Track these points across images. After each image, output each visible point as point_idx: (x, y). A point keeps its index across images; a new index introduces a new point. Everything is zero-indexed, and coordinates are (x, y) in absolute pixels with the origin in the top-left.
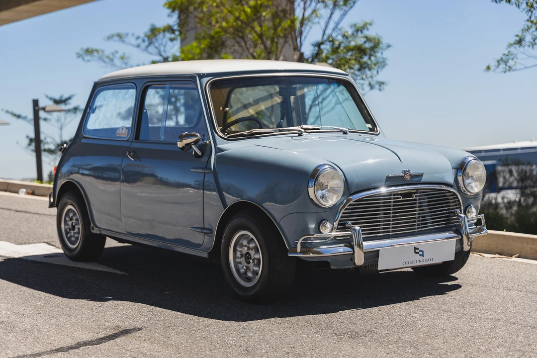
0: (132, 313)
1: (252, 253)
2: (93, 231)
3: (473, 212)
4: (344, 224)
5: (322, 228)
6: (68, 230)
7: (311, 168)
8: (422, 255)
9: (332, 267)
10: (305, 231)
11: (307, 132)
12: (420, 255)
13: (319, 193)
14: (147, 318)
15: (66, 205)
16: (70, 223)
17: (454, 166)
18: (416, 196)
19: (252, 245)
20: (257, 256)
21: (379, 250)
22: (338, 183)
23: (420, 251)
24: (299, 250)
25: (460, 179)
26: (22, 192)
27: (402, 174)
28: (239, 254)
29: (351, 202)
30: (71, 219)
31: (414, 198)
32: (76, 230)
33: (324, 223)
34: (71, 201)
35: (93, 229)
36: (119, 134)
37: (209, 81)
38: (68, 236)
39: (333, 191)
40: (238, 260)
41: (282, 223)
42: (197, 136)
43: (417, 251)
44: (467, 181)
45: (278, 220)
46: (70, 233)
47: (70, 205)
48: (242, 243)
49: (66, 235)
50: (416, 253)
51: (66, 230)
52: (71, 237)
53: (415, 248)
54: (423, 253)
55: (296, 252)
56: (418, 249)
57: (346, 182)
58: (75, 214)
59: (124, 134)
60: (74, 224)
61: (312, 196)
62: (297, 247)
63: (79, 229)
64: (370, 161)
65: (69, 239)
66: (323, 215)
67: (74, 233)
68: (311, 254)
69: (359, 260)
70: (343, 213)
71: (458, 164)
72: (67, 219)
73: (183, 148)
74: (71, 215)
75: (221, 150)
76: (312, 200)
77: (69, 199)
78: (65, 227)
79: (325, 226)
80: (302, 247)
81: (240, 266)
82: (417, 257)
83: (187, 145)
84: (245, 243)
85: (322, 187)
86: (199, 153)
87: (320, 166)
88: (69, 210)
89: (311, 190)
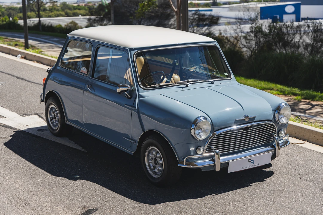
0: (91, 193)
1: (158, 159)
2: (66, 123)
3: (283, 134)
4: (210, 148)
5: (198, 151)
6: (52, 118)
7: (193, 119)
8: (253, 163)
9: (203, 171)
10: (188, 153)
11: (191, 84)
12: (252, 163)
13: (197, 132)
14: (100, 199)
15: (51, 104)
16: (53, 115)
17: (273, 109)
18: (251, 129)
19: (158, 155)
20: (161, 162)
21: (229, 162)
22: (208, 127)
23: (252, 161)
24: (184, 163)
25: (276, 115)
26: (19, 56)
27: (243, 118)
28: (150, 158)
29: (215, 136)
30: (54, 113)
31: (250, 130)
32: (57, 119)
33: (199, 149)
34: (53, 103)
35: (67, 122)
36: (82, 71)
37: (135, 53)
38: (52, 121)
39: (204, 131)
40: (150, 161)
41: (175, 147)
42: (128, 87)
43: (250, 161)
44: (280, 117)
45: (174, 145)
46: (53, 120)
47: (53, 105)
48: (152, 152)
49: (51, 121)
50: (249, 162)
51: (50, 118)
52: (53, 122)
53: (249, 160)
54: (253, 162)
55: (183, 164)
56: (250, 160)
57: (212, 125)
58: (56, 110)
59: (85, 72)
60: (55, 116)
61: (193, 134)
62: (183, 161)
63: (58, 119)
64: (228, 109)
65: (52, 123)
66: (199, 144)
67: (56, 121)
68: (191, 166)
69: (218, 169)
70: (210, 142)
71: (276, 107)
72: (51, 112)
73: (120, 93)
74: (53, 110)
75: (142, 97)
76: (192, 136)
77: (53, 102)
78: (50, 117)
79: (199, 150)
80: (186, 161)
81: (151, 164)
82: (250, 164)
83: (122, 91)
84: (154, 153)
85: (199, 128)
86: (129, 97)
87: (198, 117)
88: (52, 107)
89: (192, 130)
